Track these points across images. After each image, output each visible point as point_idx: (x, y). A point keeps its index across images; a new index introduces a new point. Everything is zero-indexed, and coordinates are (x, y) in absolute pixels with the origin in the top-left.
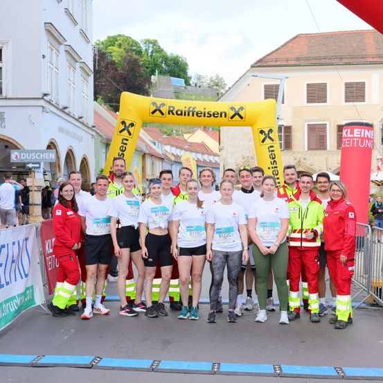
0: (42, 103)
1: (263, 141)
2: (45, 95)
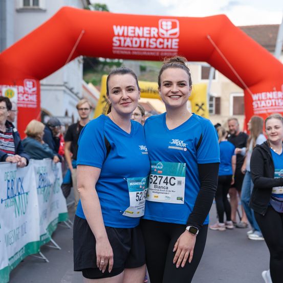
0: (63, 88)
1: (198, 111)
2: (66, 83)
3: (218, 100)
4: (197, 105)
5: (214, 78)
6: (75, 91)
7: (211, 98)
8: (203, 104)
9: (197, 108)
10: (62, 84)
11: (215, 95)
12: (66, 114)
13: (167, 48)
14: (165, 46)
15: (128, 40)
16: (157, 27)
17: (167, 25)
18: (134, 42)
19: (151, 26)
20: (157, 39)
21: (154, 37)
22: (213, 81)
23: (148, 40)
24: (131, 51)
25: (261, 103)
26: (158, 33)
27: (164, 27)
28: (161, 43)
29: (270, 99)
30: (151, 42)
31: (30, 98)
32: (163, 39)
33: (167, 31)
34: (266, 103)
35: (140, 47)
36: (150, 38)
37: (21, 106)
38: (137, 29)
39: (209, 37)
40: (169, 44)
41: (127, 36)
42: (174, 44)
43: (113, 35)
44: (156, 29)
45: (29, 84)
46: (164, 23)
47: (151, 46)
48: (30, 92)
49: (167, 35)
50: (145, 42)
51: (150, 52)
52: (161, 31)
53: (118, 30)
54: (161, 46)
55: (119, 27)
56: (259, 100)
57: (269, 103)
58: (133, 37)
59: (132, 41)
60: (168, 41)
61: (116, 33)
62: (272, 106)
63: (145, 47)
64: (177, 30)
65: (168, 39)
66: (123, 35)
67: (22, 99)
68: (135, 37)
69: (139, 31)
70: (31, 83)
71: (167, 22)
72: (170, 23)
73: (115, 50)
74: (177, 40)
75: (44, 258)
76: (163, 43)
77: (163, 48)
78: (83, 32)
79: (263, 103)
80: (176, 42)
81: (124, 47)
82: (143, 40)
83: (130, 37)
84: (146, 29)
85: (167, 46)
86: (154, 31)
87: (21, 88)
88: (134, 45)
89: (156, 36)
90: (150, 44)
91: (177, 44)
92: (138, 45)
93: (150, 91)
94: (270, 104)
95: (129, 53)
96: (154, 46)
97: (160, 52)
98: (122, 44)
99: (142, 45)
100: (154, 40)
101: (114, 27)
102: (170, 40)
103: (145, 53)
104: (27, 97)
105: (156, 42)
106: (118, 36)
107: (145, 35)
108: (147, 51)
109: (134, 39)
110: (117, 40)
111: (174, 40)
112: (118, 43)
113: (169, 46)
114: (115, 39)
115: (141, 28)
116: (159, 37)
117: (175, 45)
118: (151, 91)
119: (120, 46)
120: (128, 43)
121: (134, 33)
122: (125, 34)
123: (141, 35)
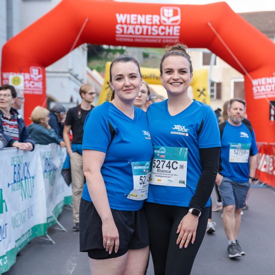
0: (68, 75)
1: (199, 96)
2: (70, 70)
3: (219, 85)
4: (198, 90)
5: (215, 64)
6: (80, 77)
7: (212, 84)
8: (204, 90)
9: (199, 93)
10: (67, 70)
11: (216, 80)
12: (72, 100)
13: (169, 35)
14: (167, 34)
15: (131, 27)
16: (159, 15)
17: (168, 13)
18: (136, 30)
19: (152, 14)
20: (159, 26)
21: (156, 25)
22: (214, 67)
23: (150, 27)
24: (134, 38)
25: (260, 88)
26: (160, 21)
27: (166, 15)
28: (162, 31)
29: (270, 84)
30: (153, 30)
31: (37, 84)
32: (165, 26)
33: (168, 18)
34: (265, 88)
35: (142, 34)
36: (152, 25)
37: (28, 92)
38: (139, 16)
39: (210, 24)
40: (171, 31)
41: (130, 24)
42: (175, 31)
43: (117, 23)
44: (158, 17)
45: (35, 71)
46: (166, 11)
47: (153, 34)
48: (36, 79)
49: (168, 22)
50: (147, 30)
51: (152, 39)
52: (163, 18)
53: (120, 18)
54: (163, 33)
55: (121, 15)
56: (259, 85)
57: (268, 88)
58: (135, 25)
59: (134, 29)
60: (169, 28)
61: (119, 21)
62: (272, 90)
63: (147, 34)
64: (178, 17)
65: (169, 26)
66: (126, 23)
67: (28, 85)
68: (137, 24)
69: (141, 19)
70: (37, 70)
71: (168, 9)
72: (171, 11)
73: (118, 37)
74: (179, 27)
75: (51, 240)
76: (165, 31)
77: (165, 35)
78: (87, 20)
79: (263, 89)
80: (177, 29)
81: (127, 34)
82: (145, 27)
83: (132, 25)
84: (148, 17)
85: (169, 33)
86: (156, 19)
87: (27, 76)
88: (137, 33)
89: (158, 23)
90: (152, 31)
91: (178, 31)
92: (140, 32)
93: (152, 78)
94: (270, 89)
95: (132, 40)
96: (156, 33)
97: (162, 39)
98: (125, 32)
99: (145, 33)
100: (156, 27)
101: (117, 15)
102: (171, 28)
103: (147, 41)
104: (33, 84)
105: (158, 29)
106: (121, 23)
107: (148, 23)
108: (149, 39)
109: (137, 27)
110: (120, 27)
111: (175, 28)
112: (121, 31)
113: (171, 34)
114: (118, 27)
115: (143, 16)
116: (161, 25)
117: (177, 32)
118: (154, 77)
119: (123, 33)
120: (131, 30)
121: (137, 21)
122: (128, 22)
123: (143, 22)
